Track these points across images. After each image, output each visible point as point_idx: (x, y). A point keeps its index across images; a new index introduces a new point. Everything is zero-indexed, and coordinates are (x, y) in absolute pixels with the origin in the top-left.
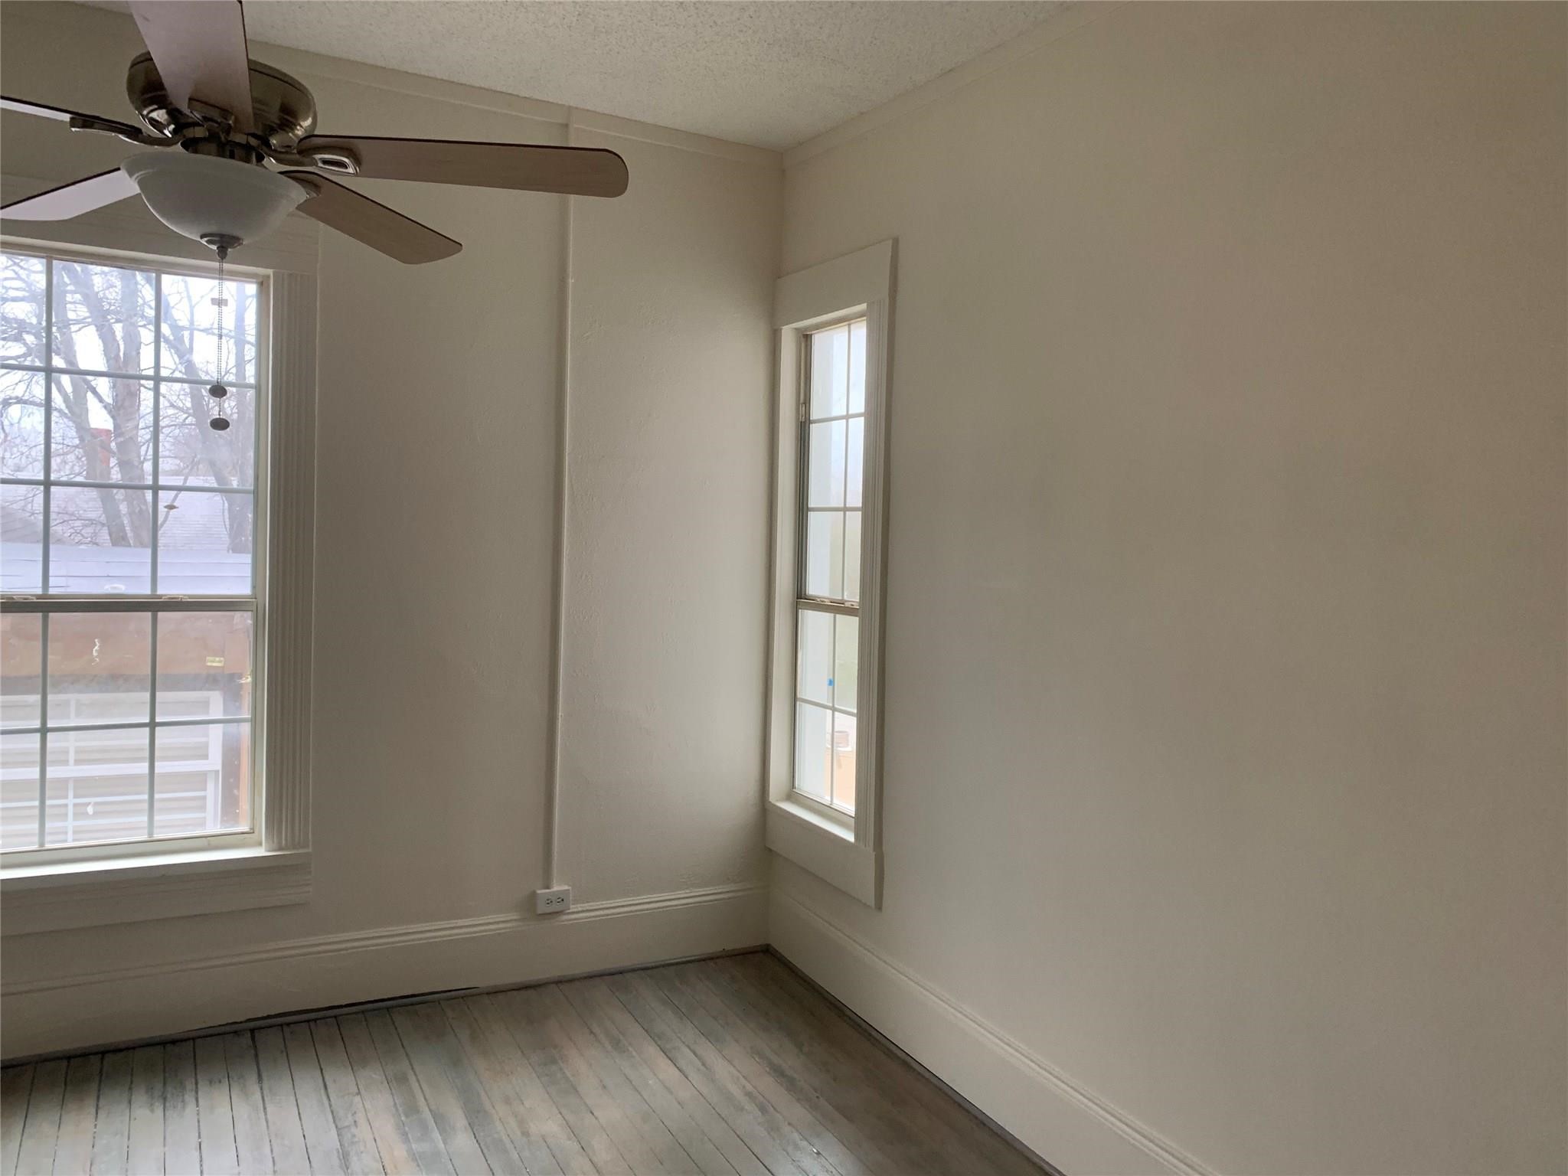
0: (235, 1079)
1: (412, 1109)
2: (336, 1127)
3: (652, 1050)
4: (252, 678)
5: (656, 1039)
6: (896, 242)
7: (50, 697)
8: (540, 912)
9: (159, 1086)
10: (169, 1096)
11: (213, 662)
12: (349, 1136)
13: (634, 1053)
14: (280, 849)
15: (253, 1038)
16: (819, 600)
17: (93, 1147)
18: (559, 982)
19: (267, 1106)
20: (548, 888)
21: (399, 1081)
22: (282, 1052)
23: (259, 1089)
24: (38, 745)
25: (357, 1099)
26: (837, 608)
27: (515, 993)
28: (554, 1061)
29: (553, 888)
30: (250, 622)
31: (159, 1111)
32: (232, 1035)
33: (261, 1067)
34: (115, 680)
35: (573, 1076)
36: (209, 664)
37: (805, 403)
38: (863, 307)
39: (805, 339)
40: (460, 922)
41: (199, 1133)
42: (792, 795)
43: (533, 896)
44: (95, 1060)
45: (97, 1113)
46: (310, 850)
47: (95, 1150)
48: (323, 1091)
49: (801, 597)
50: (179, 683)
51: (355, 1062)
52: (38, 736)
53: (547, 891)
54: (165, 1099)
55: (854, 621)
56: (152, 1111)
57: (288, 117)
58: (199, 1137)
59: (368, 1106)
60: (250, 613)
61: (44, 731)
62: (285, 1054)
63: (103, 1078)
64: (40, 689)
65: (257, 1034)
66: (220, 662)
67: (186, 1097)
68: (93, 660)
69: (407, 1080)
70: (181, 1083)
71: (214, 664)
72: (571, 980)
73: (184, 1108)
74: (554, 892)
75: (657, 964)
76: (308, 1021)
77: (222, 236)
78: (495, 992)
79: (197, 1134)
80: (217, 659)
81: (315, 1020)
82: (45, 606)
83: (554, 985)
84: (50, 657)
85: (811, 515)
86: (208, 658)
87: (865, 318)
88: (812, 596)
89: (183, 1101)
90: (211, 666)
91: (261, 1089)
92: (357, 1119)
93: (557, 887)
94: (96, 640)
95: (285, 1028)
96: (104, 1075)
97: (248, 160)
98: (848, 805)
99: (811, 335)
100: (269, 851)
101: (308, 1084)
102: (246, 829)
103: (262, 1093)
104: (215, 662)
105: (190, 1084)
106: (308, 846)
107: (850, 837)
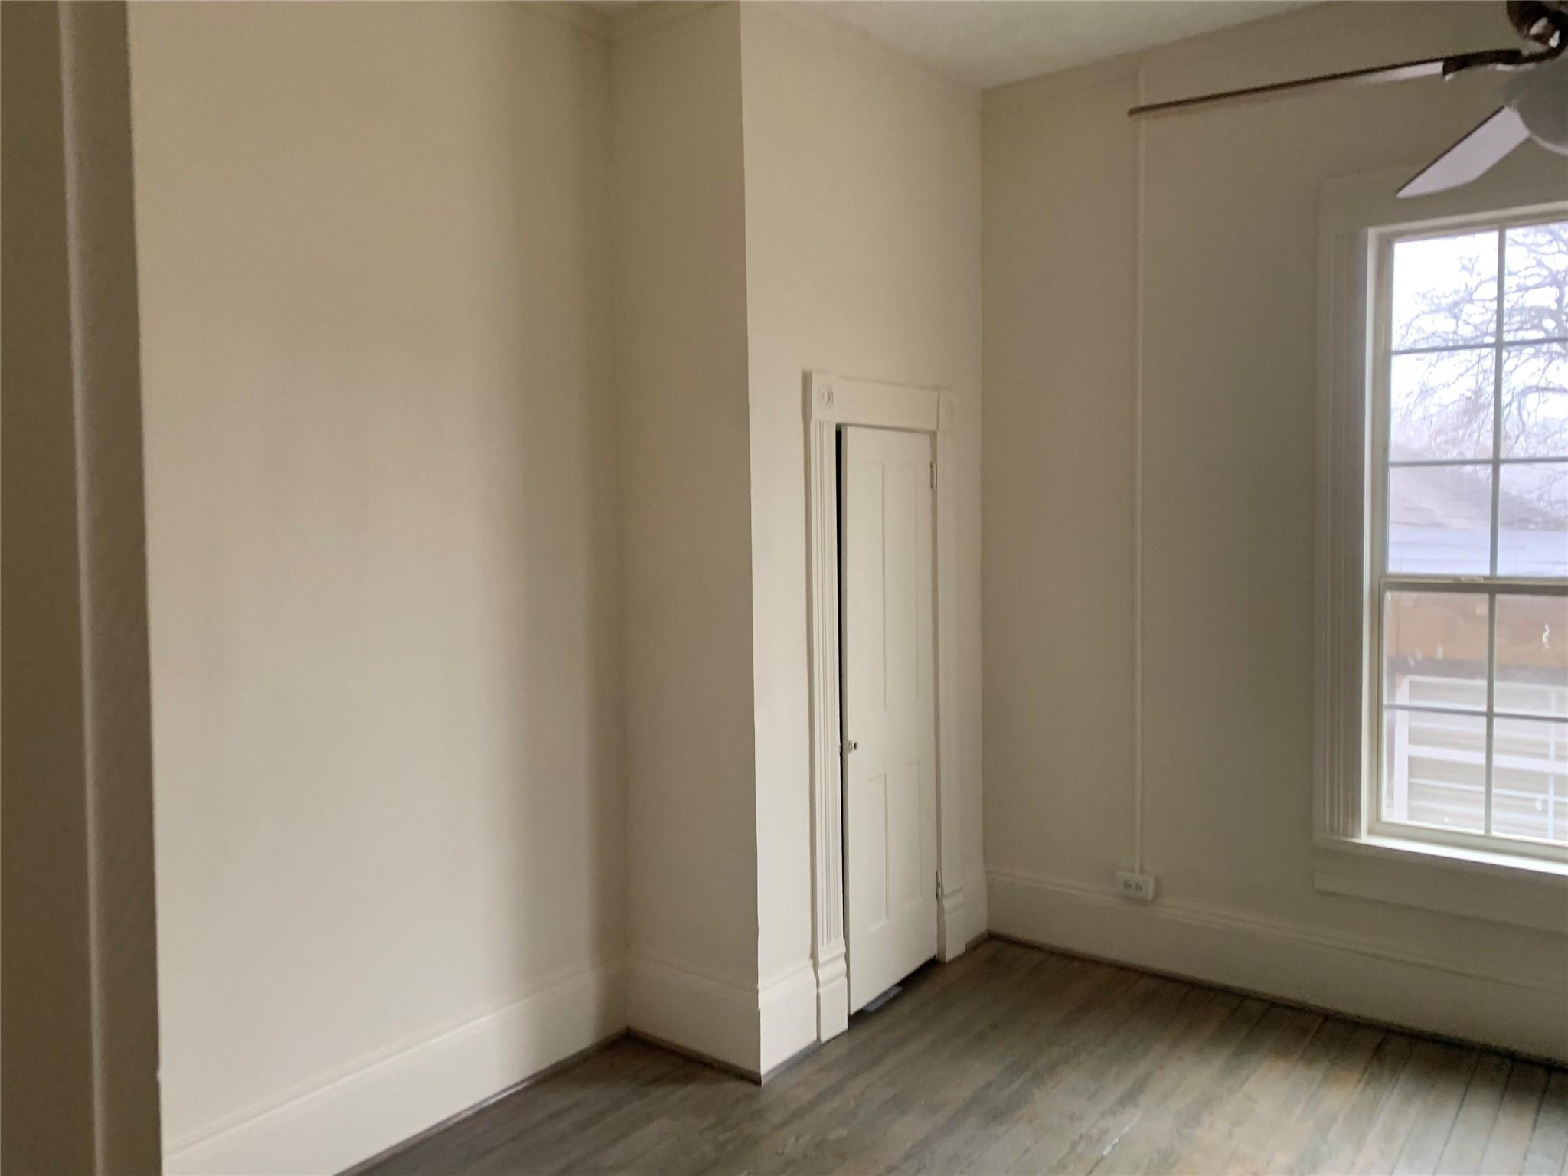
7: (1497, 684)
24: (1484, 731)
52: (1484, 720)
61: (1490, 715)
64: (1487, 674)
68: (1542, 648)
82: (1492, 587)
84: (1496, 640)
94: (1547, 626)
96: (1549, 1092)
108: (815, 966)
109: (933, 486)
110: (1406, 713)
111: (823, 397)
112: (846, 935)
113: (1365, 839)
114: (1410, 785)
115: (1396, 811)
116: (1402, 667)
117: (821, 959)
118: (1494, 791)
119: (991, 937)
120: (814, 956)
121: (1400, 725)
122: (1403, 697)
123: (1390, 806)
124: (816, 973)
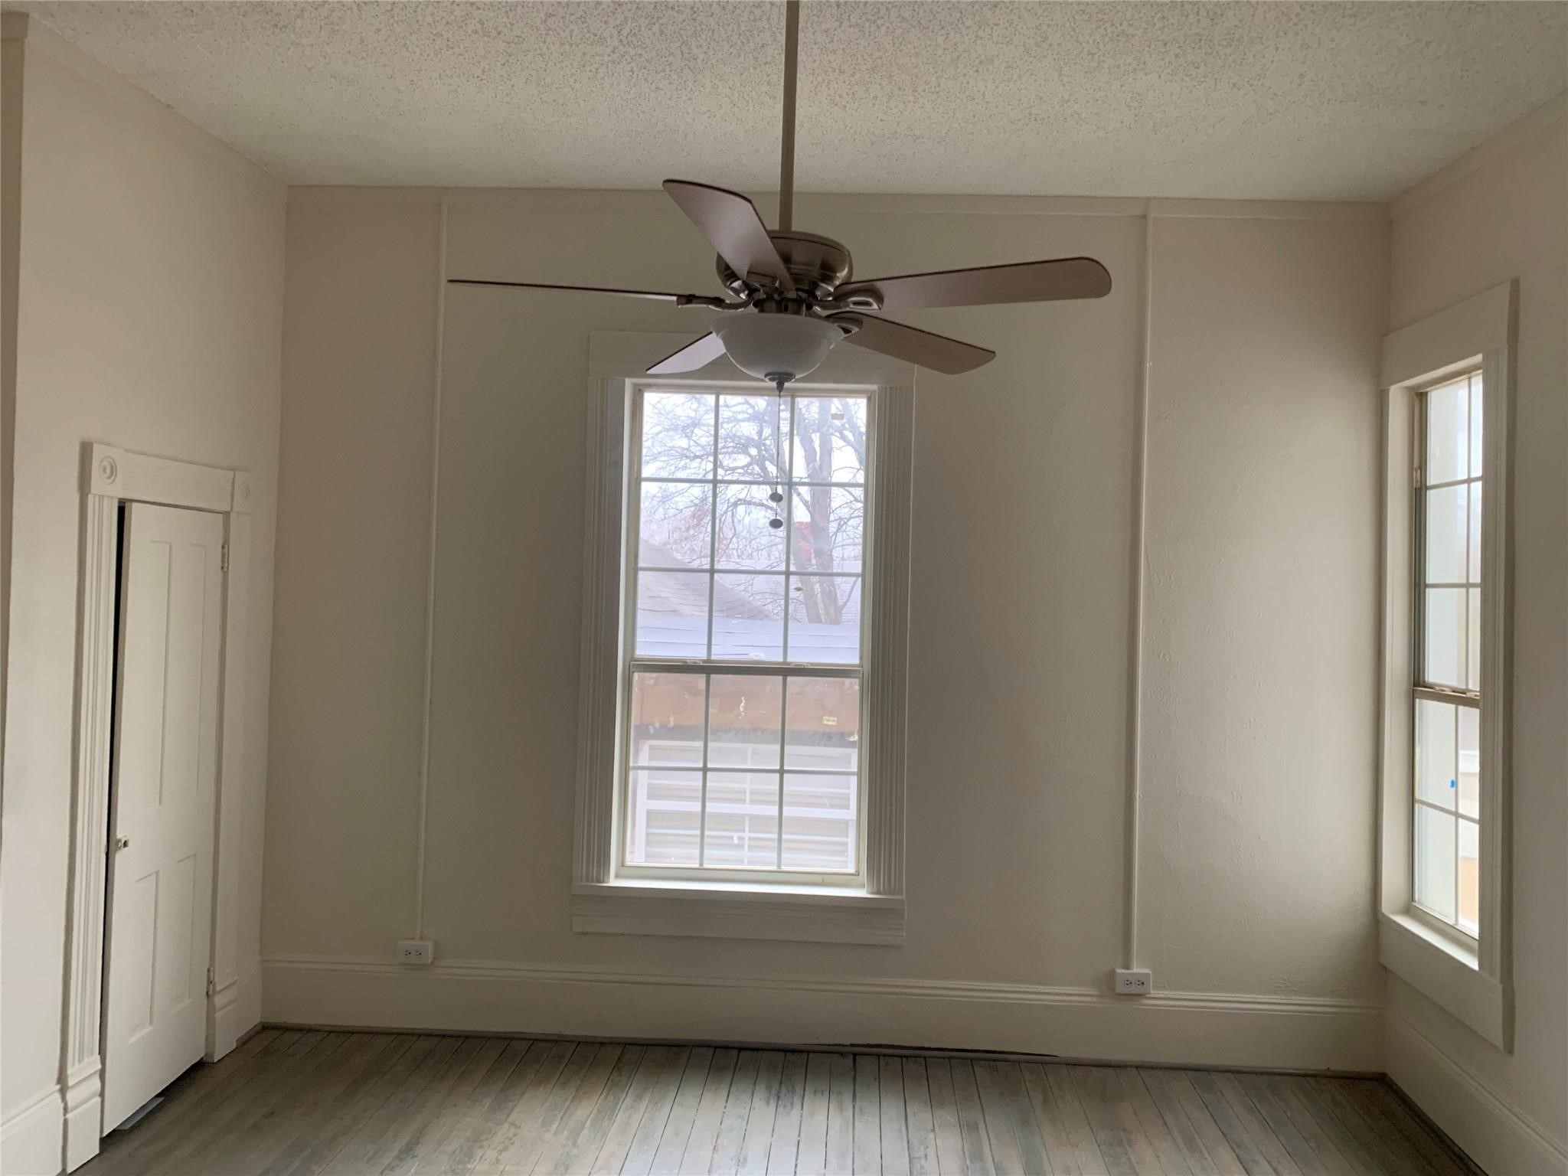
0: (836, 1092)
1: (977, 1156)
2: (909, 1155)
3: (1227, 1156)
4: (859, 736)
5: (1235, 1147)
6: (1515, 283)
7: (710, 744)
8: (1118, 991)
9: (776, 1086)
10: (782, 1095)
11: (828, 720)
12: (919, 1166)
13: (1207, 1155)
14: (879, 893)
15: (854, 1061)
16: (1438, 688)
17: (721, 1123)
18: (1139, 1067)
19: (857, 1123)
20: (1128, 968)
21: (969, 1128)
22: (876, 1079)
23: (852, 1106)
24: (700, 784)
25: (931, 1135)
26: (1458, 698)
27: (1093, 1069)
28: (1120, 1143)
29: (1133, 969)
30: (857, 687)
31: (773, 1104)
32: (837, 1055)
33: (857, 1088)
34: (753, 732)
35: (1138, 1163)
36: (825, 722)
37: (1420, 468)
38: (1478, 358)
39: (1419, 398)
40: (1040, 988)
41: (800, 1132)
42: (1410, 909)
43: (1112, 974)
44: (735, 1053)
45: (728, 1096)
46: (904, 897)
47: (722, 1127)
48: (903, 1122)
49: (1418, 685)
50: (802, 739)
51: (935, 1102)
52: (701, 773)
53: (1128, 971)
54: (778, 1097)
55: (1474, 714)
56: (768, 1103)
57: (827, 272)
58: (799, 1136)
59: (939, 1142)
60: (857, 680)
61: (705, 770)
62: (877, 1080)
63: (737, 1070)
64: (703, 736)
65: (857, 1057)
66: (834, 721)
67: (795, 1099)
68: (740, 715)
69: (978, 1128)
70: (793, 1087)
71: (830, 723)
72: (1152, 1067)
73: (792, 1107)
74: (1134, 974)
75: (1249, 1069)
76: (901, 1057)
77: (780, 374)
78: (1074, 1064)
79: (798, 1134)
80: (832, 719)
81: (907, 1057)
82: (708, 669)
83: (1134, 1069)
84: (710, 710)
85: (1430, 592)
86: (824, 717)
87: (1480, 371)
88: (1431, 684)
89: (792, 1103)
90: (827, 725)
91: (854, 1107)
92: (928, 1153)
93: (1137, 969)
94: (743, 698)
95: (881, 1057)
96: (738, 1067)
97: (798, 312)
98: (1471, 925)
99: (1426, 393)
100: (872, 893)
101: (892, 1109)
102: (852, 871)
103: (854, 1111)
104: (830, 721)
105: (799, 1090)
106: (902, 894)
107: (1473, 963)
108: (63, 1091)
109: (224, 569)
110: (646, 772)
111: (104, 470)
112: (102, 1052)
113: (613, 882)
114: (648, 834)
115: (636, 857)
116: (644, 734)
117: (71, 1083)
118: (707, 833)
119: (264, 1028)
120: (62, 1079)
121: (641, 782)
122: (644, 759)
123: (632, 852)
124: (64, 1099)
